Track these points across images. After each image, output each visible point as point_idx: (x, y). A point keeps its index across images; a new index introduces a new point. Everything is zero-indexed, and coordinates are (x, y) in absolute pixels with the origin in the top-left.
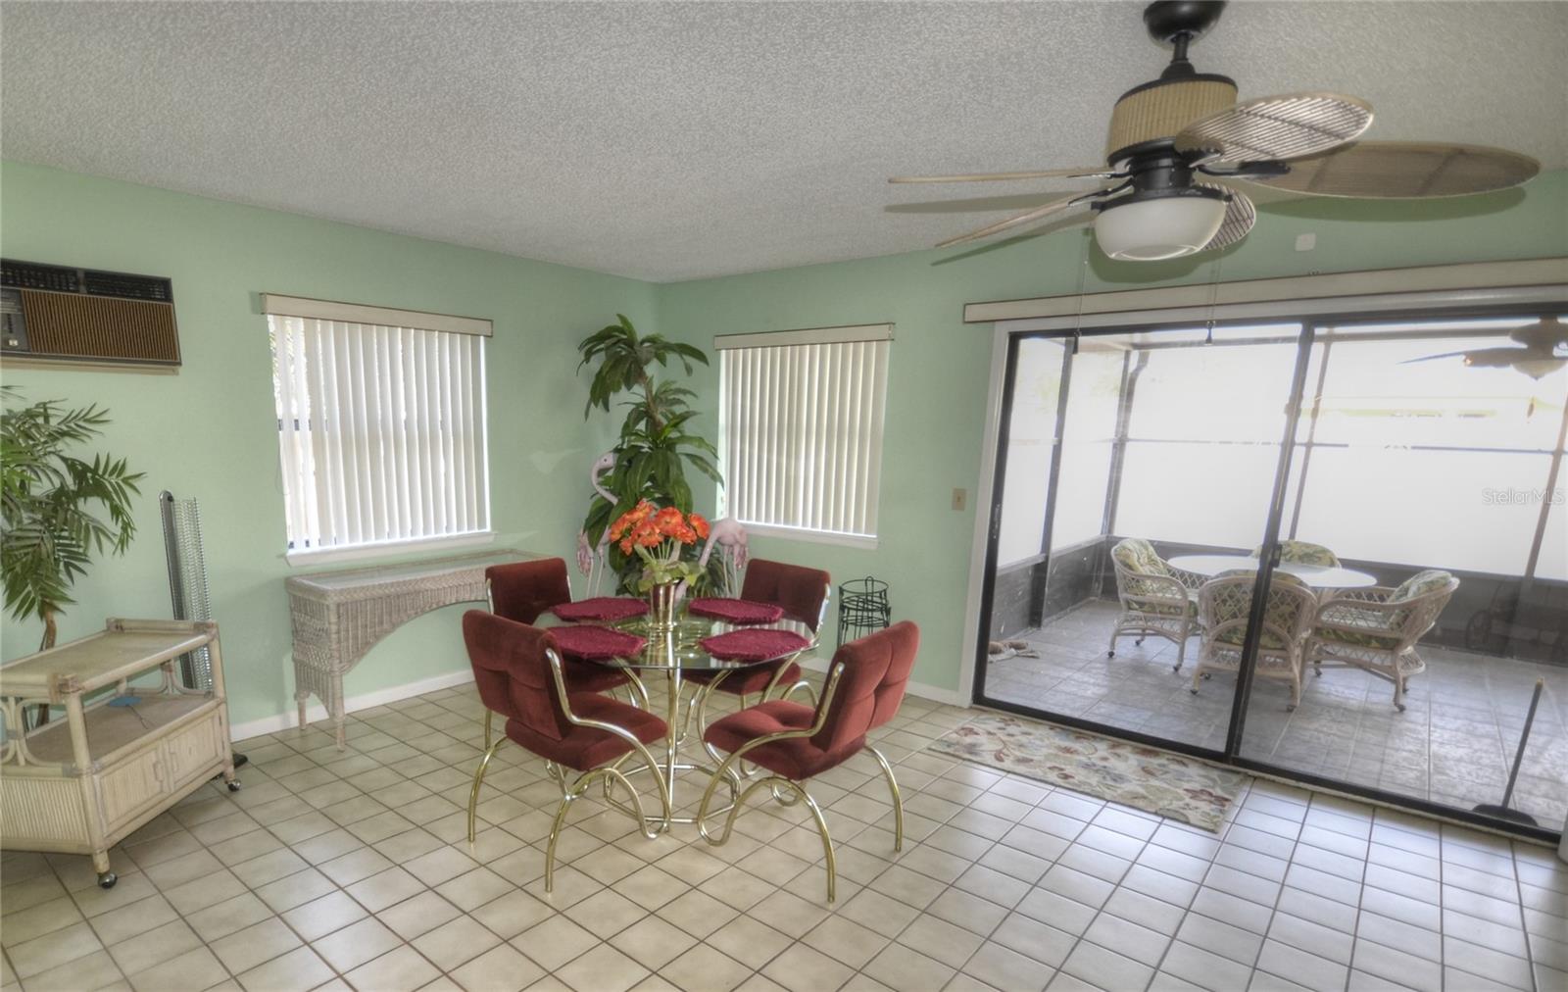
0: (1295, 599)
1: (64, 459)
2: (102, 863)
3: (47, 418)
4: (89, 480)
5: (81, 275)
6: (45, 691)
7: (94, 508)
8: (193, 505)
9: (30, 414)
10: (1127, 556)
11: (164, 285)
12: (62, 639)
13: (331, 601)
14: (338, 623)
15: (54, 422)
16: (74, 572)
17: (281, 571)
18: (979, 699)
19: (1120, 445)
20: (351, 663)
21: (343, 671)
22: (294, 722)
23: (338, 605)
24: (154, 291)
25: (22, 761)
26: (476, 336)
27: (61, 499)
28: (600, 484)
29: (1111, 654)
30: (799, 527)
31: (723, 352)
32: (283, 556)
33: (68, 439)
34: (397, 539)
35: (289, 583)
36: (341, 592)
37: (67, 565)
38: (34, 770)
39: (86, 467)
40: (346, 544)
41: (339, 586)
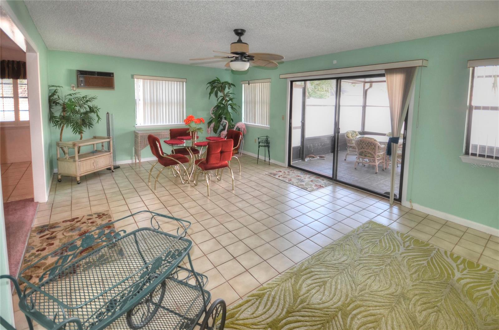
0: (374, 144)
1: (88, 106)
2: (78, 179)
3: (86, 98)
4: (92, 110)
5: (96, 73)
6: (72, 145)
7: (93, 115)
8: (112, 115)
9: (83, 97)
10: (348, 134)
11: (113, 74)
12: (83, 139)
13: (139, 135)
14: (141, 140)
15: (87, 99)
16: (90, 127)
17: (133, 129)
18: (290, 165)
19: (364, 107)
20: (143, 148)
21: (141, 150)
22: (134, 162)
23: (141, 136)
24: (110, 75)
25: (67, 158)
26: (183, 82)
27: (86, 113)
28: (212, 114)
29: (345, 160)
30: (257, 124)
31: (243, 85)
32: (134, 126)
33: (89, 102)
34: (162, 124)
35: (135, 132)
36: (141, 133)
37: (89, 126)
38: (69, 160)
39: (91, 107)
40: (149, 124)
41: (141, 132)
